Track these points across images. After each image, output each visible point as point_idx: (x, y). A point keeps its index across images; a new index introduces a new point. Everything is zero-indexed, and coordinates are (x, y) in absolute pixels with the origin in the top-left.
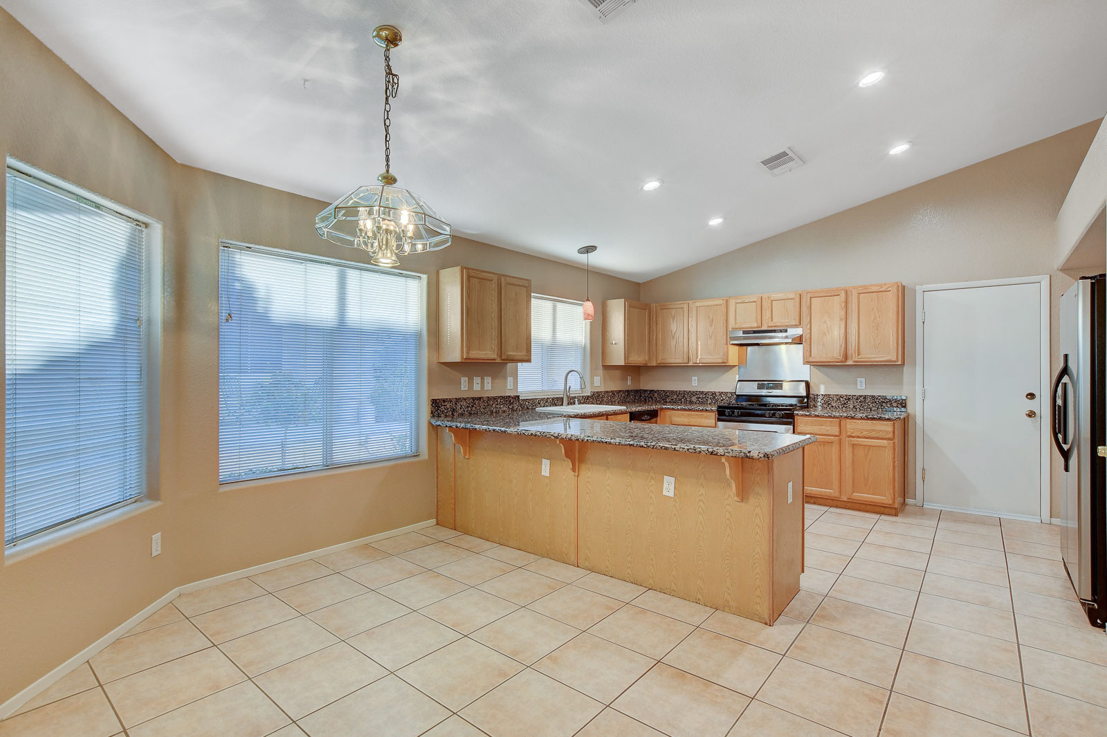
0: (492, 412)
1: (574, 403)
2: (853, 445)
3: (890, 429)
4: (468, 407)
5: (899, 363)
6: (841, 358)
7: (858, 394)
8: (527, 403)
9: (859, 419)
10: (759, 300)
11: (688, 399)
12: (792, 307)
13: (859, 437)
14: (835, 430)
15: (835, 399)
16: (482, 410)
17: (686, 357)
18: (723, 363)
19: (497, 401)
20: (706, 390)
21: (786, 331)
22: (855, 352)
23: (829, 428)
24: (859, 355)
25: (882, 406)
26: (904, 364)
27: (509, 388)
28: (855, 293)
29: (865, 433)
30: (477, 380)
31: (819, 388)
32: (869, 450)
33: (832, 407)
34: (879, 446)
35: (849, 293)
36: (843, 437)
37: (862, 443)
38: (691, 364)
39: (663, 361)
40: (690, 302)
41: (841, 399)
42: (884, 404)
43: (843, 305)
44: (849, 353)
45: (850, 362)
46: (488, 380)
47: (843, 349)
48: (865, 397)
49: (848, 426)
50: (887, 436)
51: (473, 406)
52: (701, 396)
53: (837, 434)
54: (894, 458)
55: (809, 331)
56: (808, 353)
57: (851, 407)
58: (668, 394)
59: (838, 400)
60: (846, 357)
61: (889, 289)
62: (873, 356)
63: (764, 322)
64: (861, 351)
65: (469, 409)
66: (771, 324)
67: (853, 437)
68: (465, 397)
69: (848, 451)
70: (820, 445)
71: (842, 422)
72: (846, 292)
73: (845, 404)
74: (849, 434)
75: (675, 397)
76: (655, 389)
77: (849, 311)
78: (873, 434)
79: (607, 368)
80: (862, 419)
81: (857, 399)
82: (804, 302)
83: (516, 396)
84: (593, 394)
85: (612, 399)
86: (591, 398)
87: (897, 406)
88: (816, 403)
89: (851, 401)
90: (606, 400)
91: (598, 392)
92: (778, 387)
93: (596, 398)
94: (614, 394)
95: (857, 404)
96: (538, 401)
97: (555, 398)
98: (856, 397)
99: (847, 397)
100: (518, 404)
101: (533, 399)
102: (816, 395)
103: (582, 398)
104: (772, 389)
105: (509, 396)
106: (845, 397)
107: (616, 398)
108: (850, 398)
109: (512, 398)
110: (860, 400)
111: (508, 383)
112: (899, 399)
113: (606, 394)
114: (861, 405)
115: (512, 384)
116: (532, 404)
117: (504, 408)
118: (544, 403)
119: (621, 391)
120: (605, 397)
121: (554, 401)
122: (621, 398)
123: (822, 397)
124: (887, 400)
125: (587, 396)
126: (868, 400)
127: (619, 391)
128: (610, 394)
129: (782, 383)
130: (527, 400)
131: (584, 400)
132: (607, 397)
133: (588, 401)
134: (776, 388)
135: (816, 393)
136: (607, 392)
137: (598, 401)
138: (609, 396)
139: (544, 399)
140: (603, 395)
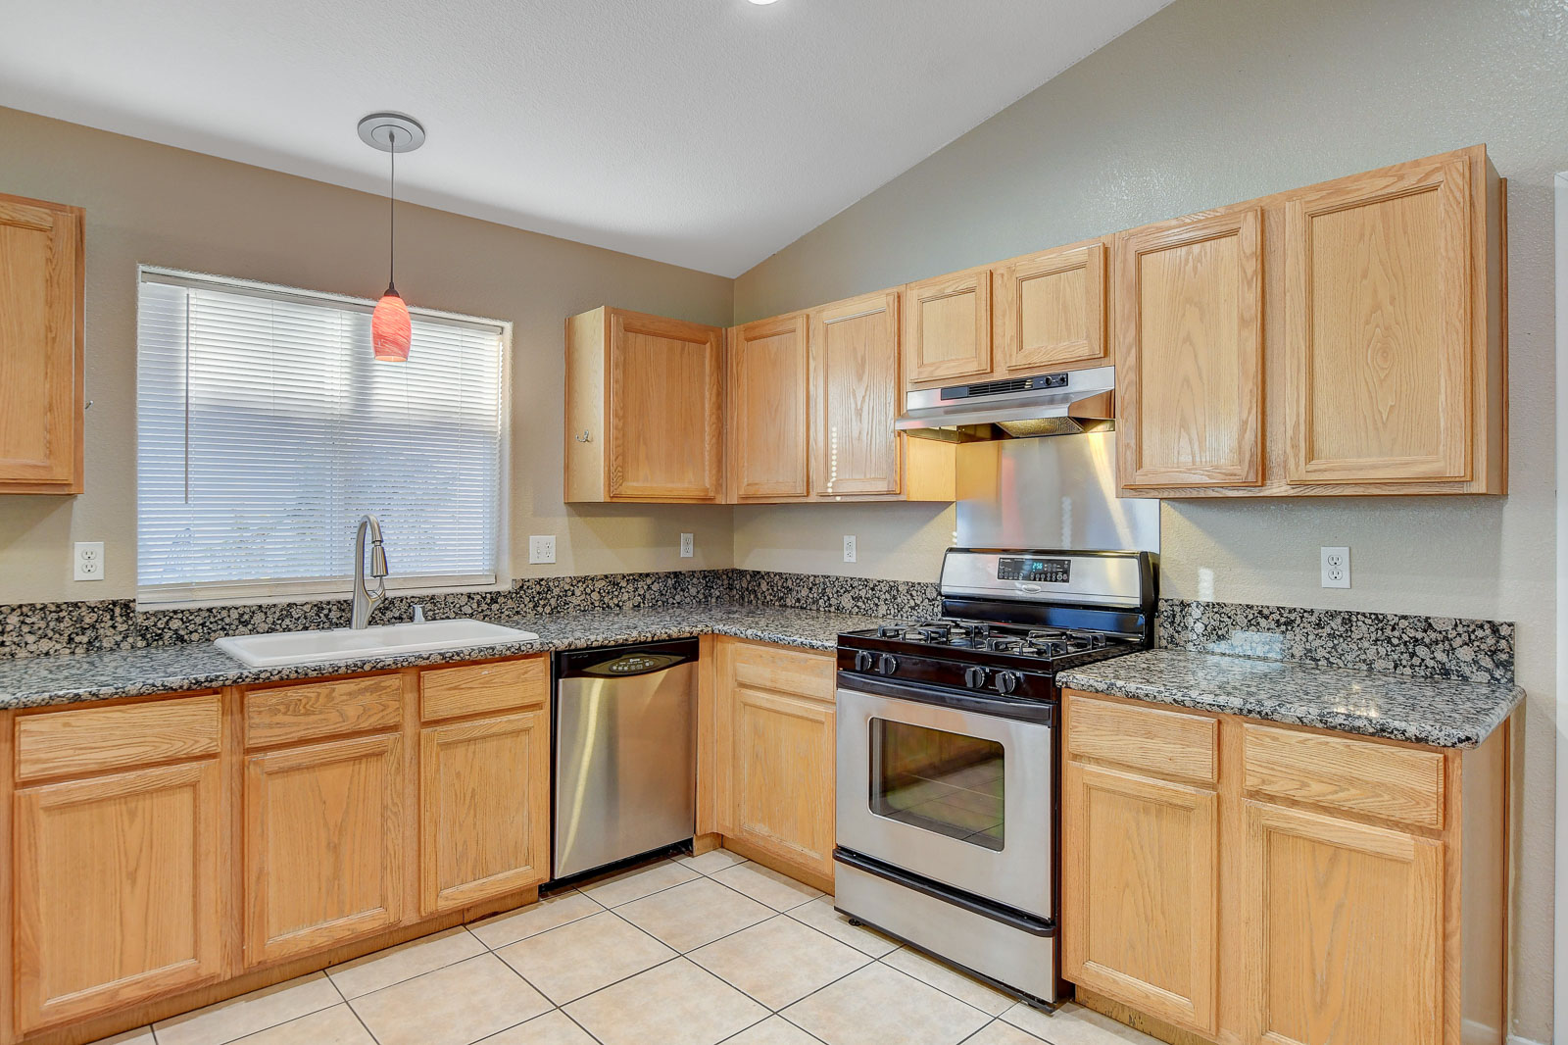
1: (411, 619)
2: (1269, 833)
3: (1427, 784)
5: (1480, 486)
6: (1243, 471)
7: (1321, 606)
8: (175, 624)
9: (1291, 727)
10: (984, 281)
11: (833, 601)
12: (1081, 292)
13: (1293, 803)
14: (1199, 761)
15: (1242, 620)
17: (801, 476)
18: (888, 493)
20: (874, 575)
21: (1064, 381)
22: (1295, 446)
23: (1178, 748)
24: (1311, 455)
25: (1413, 655)
26: (1503, 494)
27: (82, 575)
28: (1292, 218)
29: (1316, 788)
31: (1197, 578)
32: (1333, 860)
34: (1378, 856)
35: (1273, 220)
36: (1231, 790)
37: (1304, 831)
38: (813, 498)
39: (752, 491)
40: (811, 311)
41: (1263, 623)
42: (1422, 651)
43: (1252, 266)
44: (1277, 449)
45: (1277, 488)
47: (1250, 437)
48: (1348, 619)
49: (1250, 752)
50: (1411, 817)
52: (863, 593)
53: (1207, 775)
54: (1445, 919)
55: (1132, 376)
56: (1130, 456)
58: (789, 583)
60: (1263, 468)
61: (1430, 181)
62: (1363, 461)
63: (998, 356)
64: (1321, 444)
66: (1019, 360)
67: (1272, 799)
69: (1245, 855)
70: (1146, 811)
71: (1227, 730)
72: (1263, 217)
74: (1251, 782)
75: (804, 592)
76: (763, 569)
77: (1275, 289)
78: (1349, 797)
79: (582, 509)
80: (1302, 725)
81: (1320, 626)
82: (1118, 273)
83: (114, 603)
84: (522, 586)
85: (606, 600)
86: (512, 598)
87: (1475, 662)
88: (1178, 632)
89: (1297, 630)
90: (578, 602)
91: (542, 580)
92: (1057, 573)
93: (534, 597)
94: (618, 584)
95: (1317, 643)
96: (241, 615)
97: (328, 603)
98: (1313, 619)
99: (1281, 615)
100: (121, 627)
101: (210, 610)
102: (1184, 605)
103: (465, 599)
104: (1040, 580)
105: (76, 605)
106: (1276, 616)
107: (626, 597)
108: (1294, 621)
109: (92, 609)
110: (1328, 630)
111: (79, 561)
112: (1481, 627)
113: (580, 584)
114: (1334, 647)
115: (99, 562)
116: (203, 625)
117: (45, 645)
118: (270, 620)
119: (647, 575)
120: (577, 593)
121: (326, 612)
122: (647, 596)
123: (1196, 613)
124: (1433, 636)
125: (490, 593)
126: (1361, 629)
127: (641, 574)
128: (599, 585)
129: (1069, 561)
130: (175, 612)
131: (475, 606)
132: (586, 594)
133: (495, 607)
134: (1051, 577)
135: (1187, 599)
136: (586, 578)
137: (544, 606)
138: (594, 591)
139: (269, 607)
140: (567, 587)
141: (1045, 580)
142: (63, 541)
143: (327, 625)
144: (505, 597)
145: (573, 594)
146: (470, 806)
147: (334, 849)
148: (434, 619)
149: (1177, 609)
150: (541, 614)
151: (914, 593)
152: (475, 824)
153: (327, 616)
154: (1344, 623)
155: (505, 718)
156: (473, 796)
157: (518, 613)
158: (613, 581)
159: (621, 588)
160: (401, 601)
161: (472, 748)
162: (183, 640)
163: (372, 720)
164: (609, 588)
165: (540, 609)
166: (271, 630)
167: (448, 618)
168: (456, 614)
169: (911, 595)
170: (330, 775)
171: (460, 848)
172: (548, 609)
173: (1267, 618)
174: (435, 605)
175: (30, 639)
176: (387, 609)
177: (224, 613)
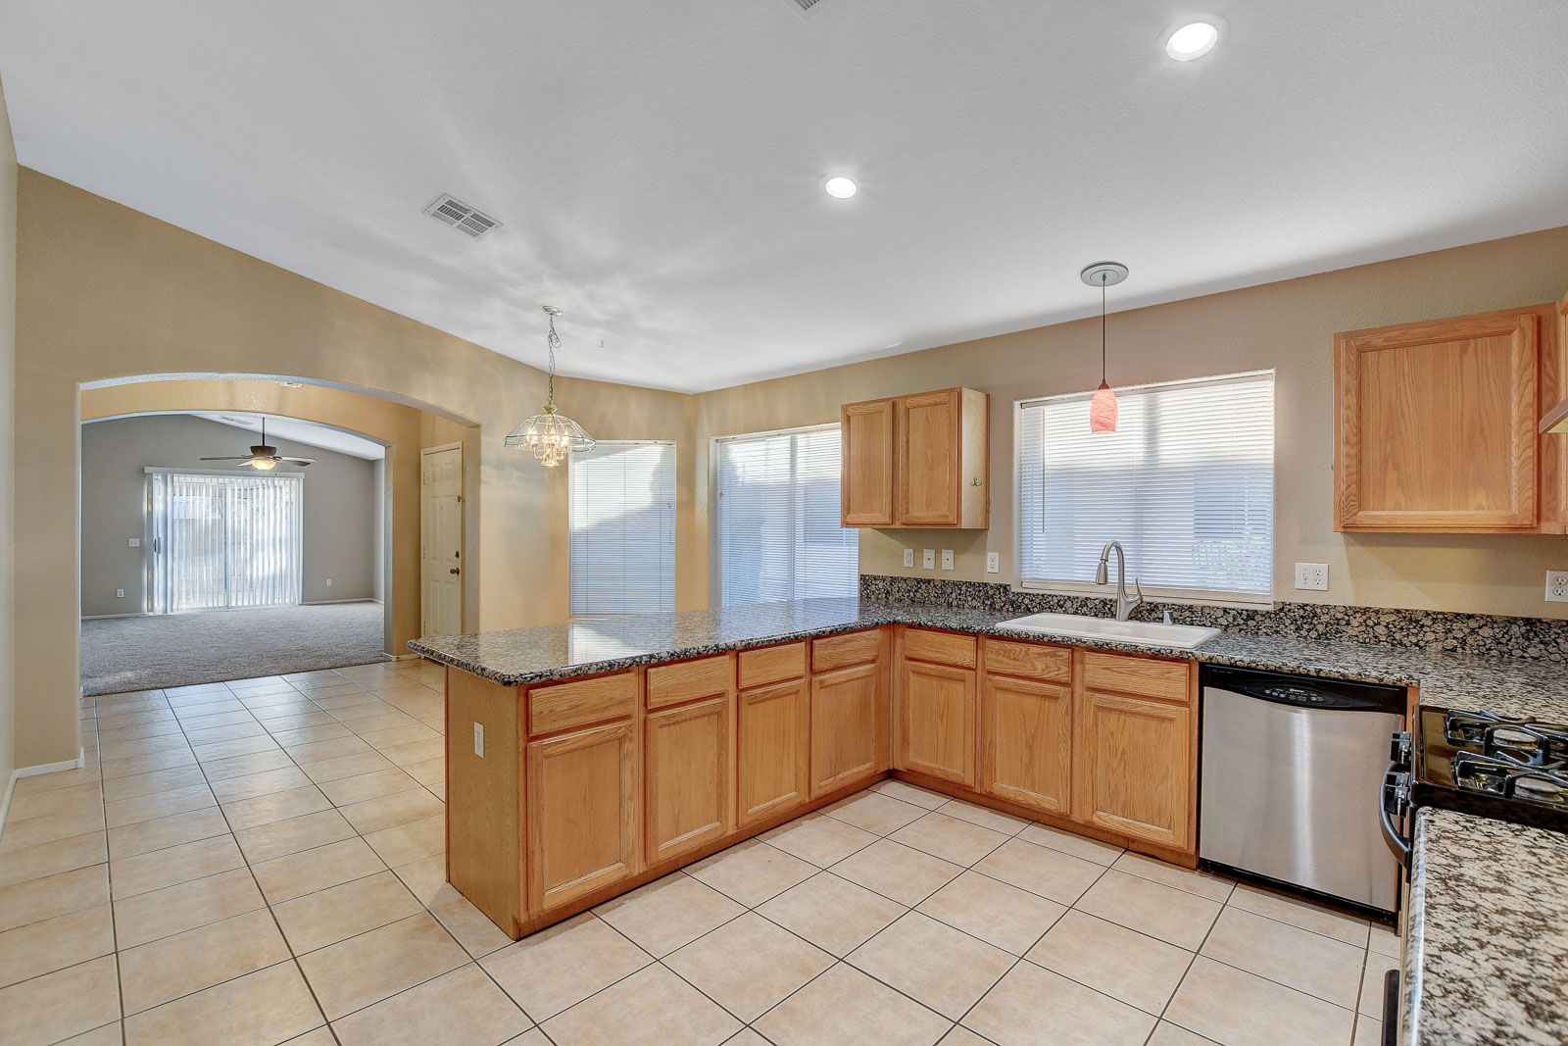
0: (950, 605)
4: (909, 591)
8: (1027, 601)
16: (933, 599)
19: (961, 590)
27: (989, 570)
30: (929, 554)
46: (947, 555)
51: (916, 591)
65: (912, 594)
68: (905, 576)
83: (1001, 586)
84: (1282, 609)
85: (1397, 636)
86: (1270, 618)
90: (1354, 633)
91: (1307, 605)
93: (1296, 620)
94: (1417, 622)
96: (1059, 601)
97: (1111, 601)
100: (1003, 599)
101: (1043, 595)
103: (1220, 613)
105: (985, 584)
107: (1430, 636)
109: (992, 587)
111: (989, 562)
113: (1358, 615)
115: (996, 563)
116: (1040, 603)
117: (975, 603)
118: (1075, 606)
119: (1470, 617)
120: (1354, 623)
121: (1109, 606)
122: (1470, 640)
125: (1247, 611)
127: (1458, 615)
128: (1385, 619)
130: (1026, 594)
131: (1230, 620)
132: (1367, 626)
133: (1251, 623)
136: (1366, 610)
137: (1309, 631)
138: (1379, 624)
139: (1074, 598)
140: (1339, 616)
142: (983, 552)
143: (1110, 615)
144: (1263, 616)
145: (1348, 624)
146: (1121, 760)
147: (1030, 747)
148: (1192, 624)
150: (1306, 638)
152: (1124, 776)
153: (1109, 609)
155: (1149, 703)
156: (1123, 753)
157: (1277, 632)
158: (1410, 619)
159: (1422, 626)
160: (1164, 606)
161: (1122, 717)
162: (1030, 611)
163: (1051, 674)
164: (1402, 624)
165: (1304, 633)
166: (1075, 613)
167: (1204, 625)
168: (1212, 623)
170: (1028, 701)
171: (1112, 788)
172: (1313, 634)
174: (1193, 613)
175: (969, 599)
176: (1153, 610)
177: (1050, 598)
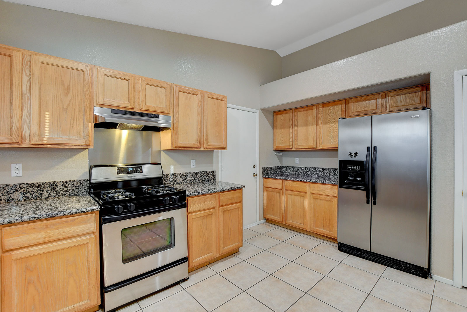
7: (192, 171)
11: (3, 197)
15: (179, 177)
17: (16, 134)
18: (85, 145)
21: (157, 117)
24: (208, 143)
25: (205, 178)
28: (206, 96)
31: (170, 168)
33: (177, 183)
35: (202, 95)
37: (228, 209)
38: (25, 145)
41: (183, 176)
42: (206, 177)
44: (203, 141)
47: (199, 138)
48: (196, 173)
56: (176, 139)
57: (189, 181)
59: (180, 177)
60: (201, 144)
61: (223, 99)
62: (215, 144)
64: (209, 140)
73: (185, 180)
81: (192, 175)
87: (212, 178)
88: (166, 182)
89: (188, 177)
92: (138, 170)
95: (192, 179)
98: (191, 174)
99: (186, 174)
102: (167, 175)
104: (133, 173)
106: (185, 175)
108: (188, 175)
110: (193, 176)
112: (212, 172)
114: (194, 179)
123: (170, 176)
124: (207, 174)
126: (198, 175)
129: (142, 167)
134: (136, 172)
135: (168, 173)
141: (135, 173)
149: (166, 176)
151: (67, 185)
154: (196, 174)
169: (65, 186)
173: (183, 175)
